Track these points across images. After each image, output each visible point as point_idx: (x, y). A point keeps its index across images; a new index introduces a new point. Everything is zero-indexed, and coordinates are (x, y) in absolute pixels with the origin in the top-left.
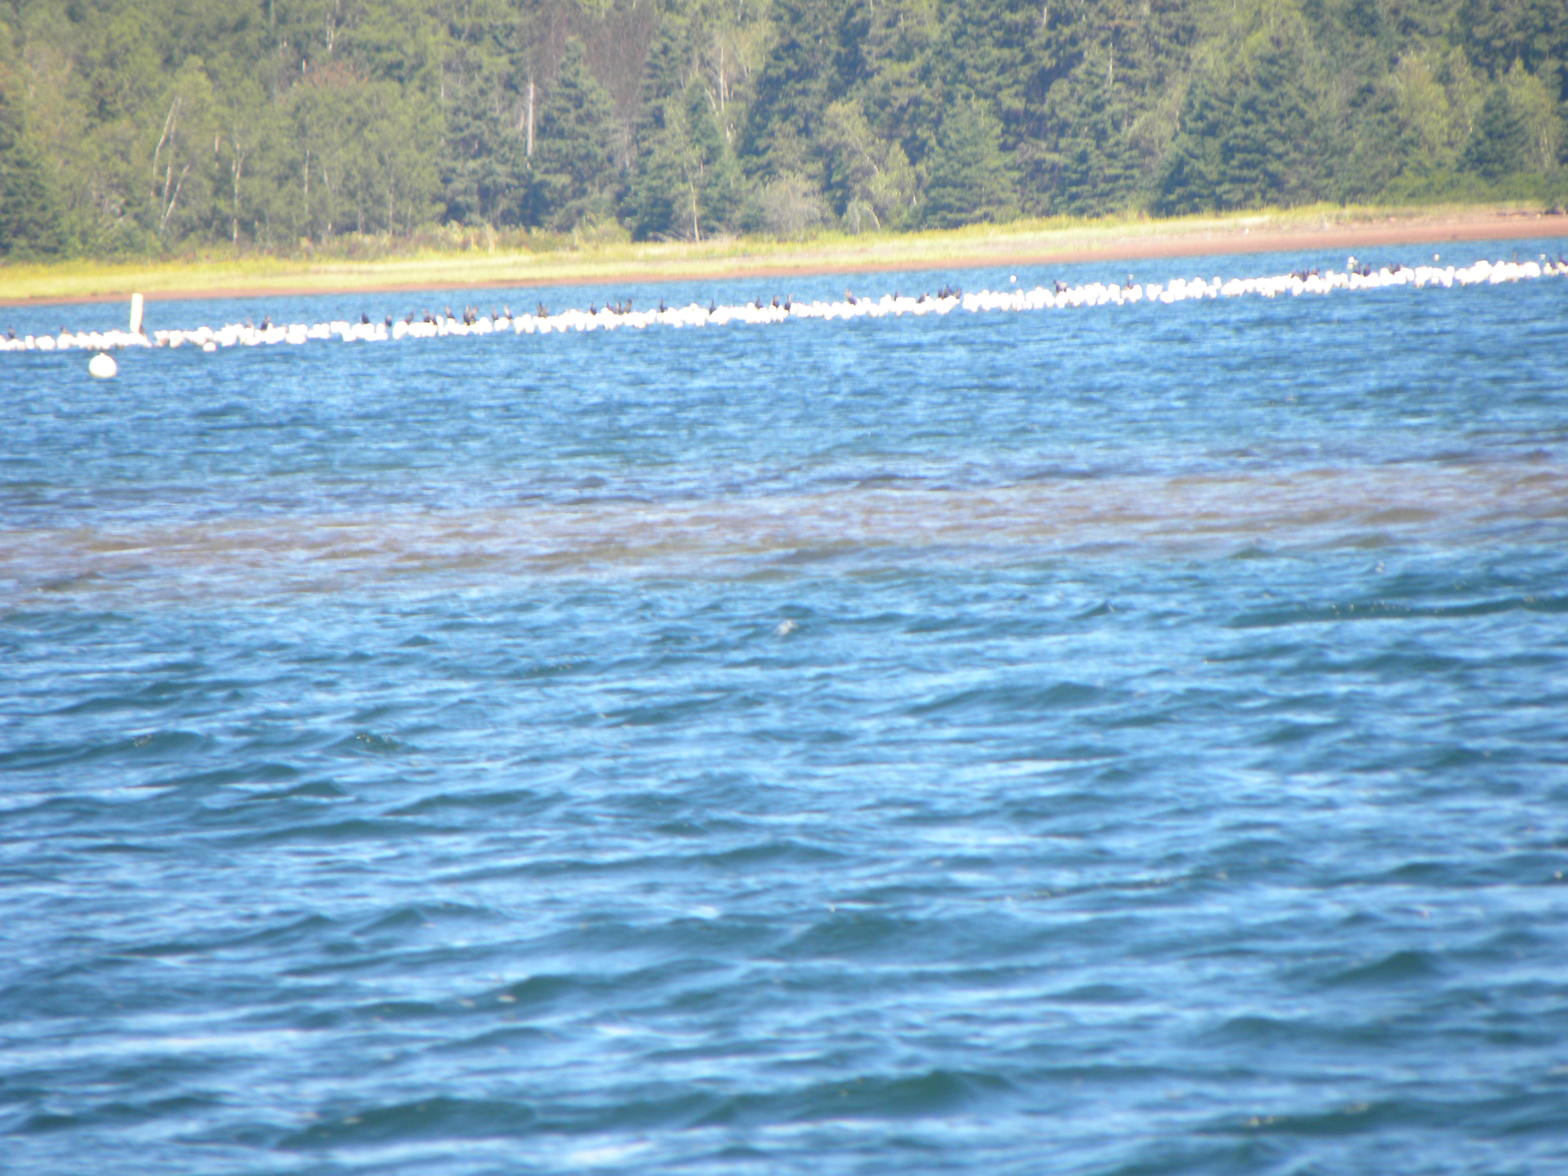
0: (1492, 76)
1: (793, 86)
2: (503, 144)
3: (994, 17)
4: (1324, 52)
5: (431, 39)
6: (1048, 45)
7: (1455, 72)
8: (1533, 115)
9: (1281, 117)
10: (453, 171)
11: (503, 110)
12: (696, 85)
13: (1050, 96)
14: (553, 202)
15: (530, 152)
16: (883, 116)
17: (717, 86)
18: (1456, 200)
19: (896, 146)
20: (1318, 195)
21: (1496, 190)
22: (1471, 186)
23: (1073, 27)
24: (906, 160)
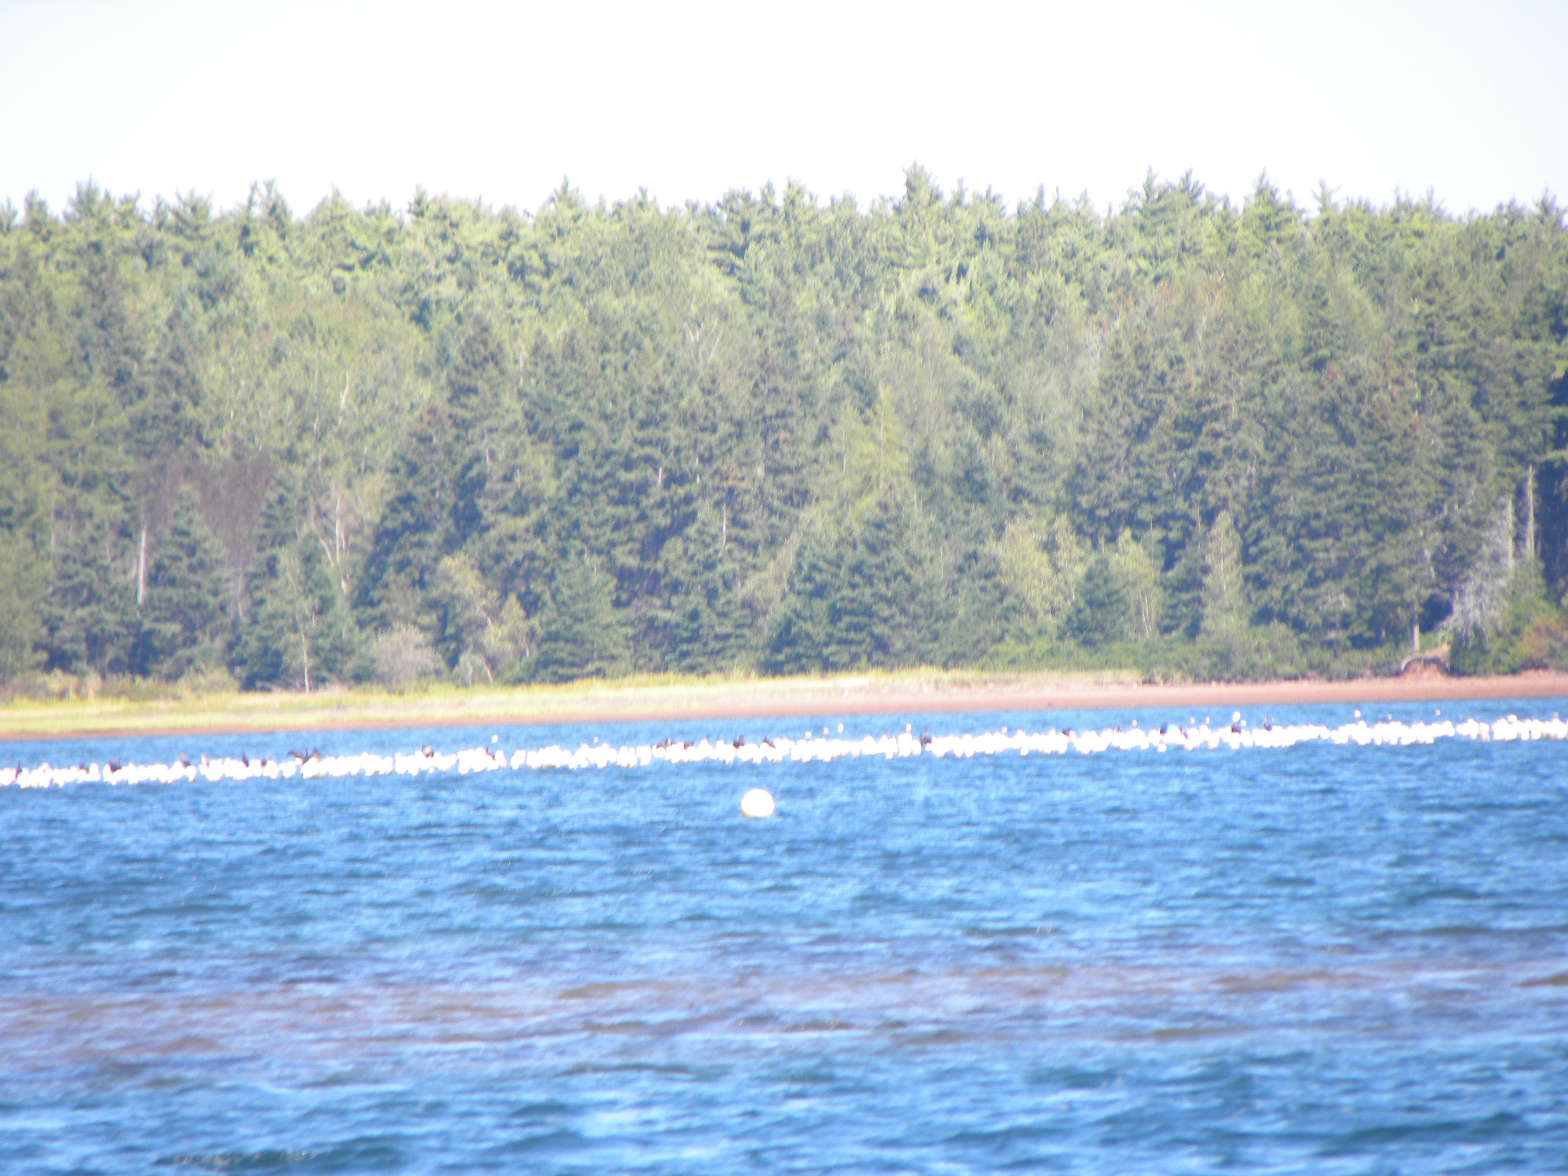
0: (1095, 545)
1: (408, 538)
2: (112, 591)
3: (608, 475)
4: (933, 518)
5: (42, 486)
6: (661, 504)
7: (1059, 539)
8: (1134, 585)
9: (887, 581)
10: (61, 618)
11: (114, 559)
12: (310, 536)
13: (664, 554)
14: (162, 651)
15: (140, 600)
16: (497, 569)
17: (332, 536)
18: (1054, 668)
19: (512, 598)
20: (923, 659)
21: (1095, 658)
22: (1070, 654)
23: (687, 487)
24: (522, 613)
